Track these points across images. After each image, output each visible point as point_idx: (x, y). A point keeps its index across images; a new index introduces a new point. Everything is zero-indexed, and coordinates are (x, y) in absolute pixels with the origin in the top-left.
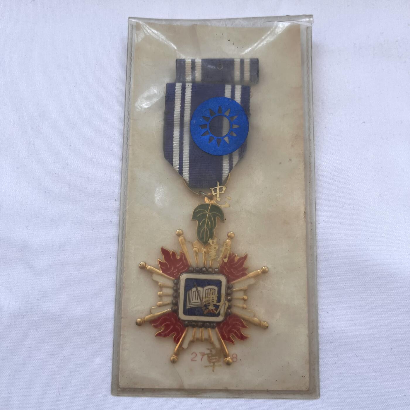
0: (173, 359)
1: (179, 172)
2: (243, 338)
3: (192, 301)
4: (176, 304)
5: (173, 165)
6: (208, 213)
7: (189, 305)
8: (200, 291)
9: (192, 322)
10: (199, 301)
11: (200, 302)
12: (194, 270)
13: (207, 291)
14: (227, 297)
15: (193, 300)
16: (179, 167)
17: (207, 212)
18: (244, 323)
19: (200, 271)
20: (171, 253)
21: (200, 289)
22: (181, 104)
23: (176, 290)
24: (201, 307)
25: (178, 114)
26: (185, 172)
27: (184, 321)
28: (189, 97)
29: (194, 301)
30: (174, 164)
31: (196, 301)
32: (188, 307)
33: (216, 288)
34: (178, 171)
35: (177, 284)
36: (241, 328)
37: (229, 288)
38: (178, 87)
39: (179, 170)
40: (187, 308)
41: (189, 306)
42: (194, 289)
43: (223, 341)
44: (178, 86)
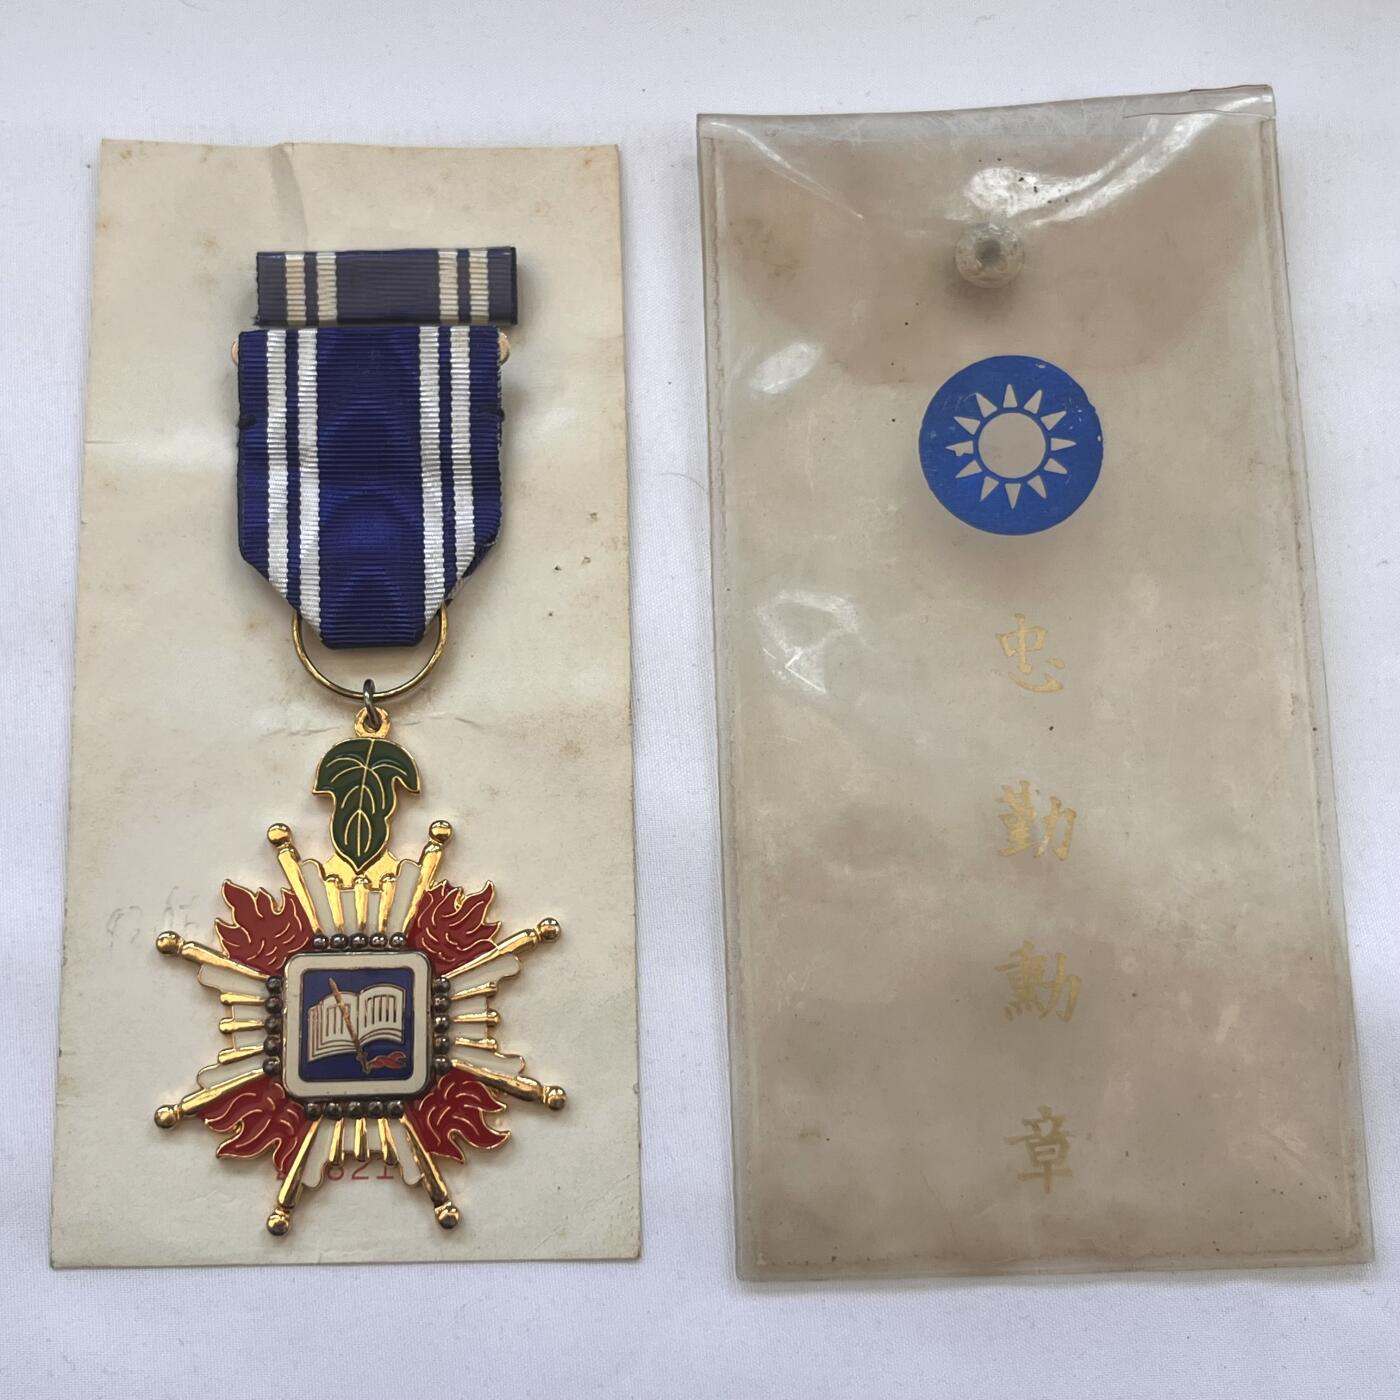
0: (277, 1225)
1: (287, 598)
2: (487, 1141)
3: (325, 1039)
4: (274, 1051)
5: (266, 575)
6: (366, 768)
7: (318, 1049)
8: (349, 1005)
9: (328, 1103)
10: (346, 1036)
11: (349, 1038)
12: (327, 946)
13: (370, 1002)
14: (433, 1018)
15: (327, 1035)
16: (288, 584)
17: (362, 766)
18: (491, 1095)
19: (346, 945)
20: (254, 899)
21: (347, 998)
22: (287, 394)
23: (275, 1010)
24: (353, 1055)
25: (279, 426)
26: (309, 600)
27: (303, 1101)
28: (312, 370)
29: (332, 1037)
30: (271, 574)
31: (338, 1036)
32: (313, 1056)
33: (399, 994)
34: (285, 596)
35: (276, 990)
36: (480, 1109)
37: (436, 990)
38: (274, 342)
39: (288, 594)
40: (311, 1059)
41: (316, 1053)
42: (330, 1001)
43: (427, 1155)
44: (275, 338)
